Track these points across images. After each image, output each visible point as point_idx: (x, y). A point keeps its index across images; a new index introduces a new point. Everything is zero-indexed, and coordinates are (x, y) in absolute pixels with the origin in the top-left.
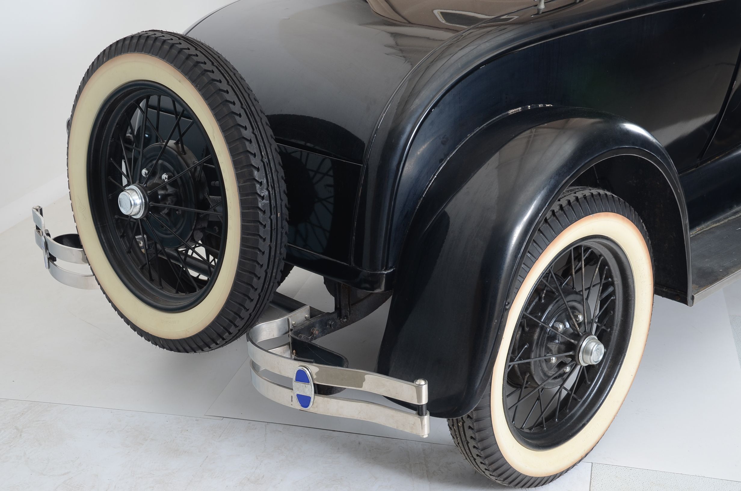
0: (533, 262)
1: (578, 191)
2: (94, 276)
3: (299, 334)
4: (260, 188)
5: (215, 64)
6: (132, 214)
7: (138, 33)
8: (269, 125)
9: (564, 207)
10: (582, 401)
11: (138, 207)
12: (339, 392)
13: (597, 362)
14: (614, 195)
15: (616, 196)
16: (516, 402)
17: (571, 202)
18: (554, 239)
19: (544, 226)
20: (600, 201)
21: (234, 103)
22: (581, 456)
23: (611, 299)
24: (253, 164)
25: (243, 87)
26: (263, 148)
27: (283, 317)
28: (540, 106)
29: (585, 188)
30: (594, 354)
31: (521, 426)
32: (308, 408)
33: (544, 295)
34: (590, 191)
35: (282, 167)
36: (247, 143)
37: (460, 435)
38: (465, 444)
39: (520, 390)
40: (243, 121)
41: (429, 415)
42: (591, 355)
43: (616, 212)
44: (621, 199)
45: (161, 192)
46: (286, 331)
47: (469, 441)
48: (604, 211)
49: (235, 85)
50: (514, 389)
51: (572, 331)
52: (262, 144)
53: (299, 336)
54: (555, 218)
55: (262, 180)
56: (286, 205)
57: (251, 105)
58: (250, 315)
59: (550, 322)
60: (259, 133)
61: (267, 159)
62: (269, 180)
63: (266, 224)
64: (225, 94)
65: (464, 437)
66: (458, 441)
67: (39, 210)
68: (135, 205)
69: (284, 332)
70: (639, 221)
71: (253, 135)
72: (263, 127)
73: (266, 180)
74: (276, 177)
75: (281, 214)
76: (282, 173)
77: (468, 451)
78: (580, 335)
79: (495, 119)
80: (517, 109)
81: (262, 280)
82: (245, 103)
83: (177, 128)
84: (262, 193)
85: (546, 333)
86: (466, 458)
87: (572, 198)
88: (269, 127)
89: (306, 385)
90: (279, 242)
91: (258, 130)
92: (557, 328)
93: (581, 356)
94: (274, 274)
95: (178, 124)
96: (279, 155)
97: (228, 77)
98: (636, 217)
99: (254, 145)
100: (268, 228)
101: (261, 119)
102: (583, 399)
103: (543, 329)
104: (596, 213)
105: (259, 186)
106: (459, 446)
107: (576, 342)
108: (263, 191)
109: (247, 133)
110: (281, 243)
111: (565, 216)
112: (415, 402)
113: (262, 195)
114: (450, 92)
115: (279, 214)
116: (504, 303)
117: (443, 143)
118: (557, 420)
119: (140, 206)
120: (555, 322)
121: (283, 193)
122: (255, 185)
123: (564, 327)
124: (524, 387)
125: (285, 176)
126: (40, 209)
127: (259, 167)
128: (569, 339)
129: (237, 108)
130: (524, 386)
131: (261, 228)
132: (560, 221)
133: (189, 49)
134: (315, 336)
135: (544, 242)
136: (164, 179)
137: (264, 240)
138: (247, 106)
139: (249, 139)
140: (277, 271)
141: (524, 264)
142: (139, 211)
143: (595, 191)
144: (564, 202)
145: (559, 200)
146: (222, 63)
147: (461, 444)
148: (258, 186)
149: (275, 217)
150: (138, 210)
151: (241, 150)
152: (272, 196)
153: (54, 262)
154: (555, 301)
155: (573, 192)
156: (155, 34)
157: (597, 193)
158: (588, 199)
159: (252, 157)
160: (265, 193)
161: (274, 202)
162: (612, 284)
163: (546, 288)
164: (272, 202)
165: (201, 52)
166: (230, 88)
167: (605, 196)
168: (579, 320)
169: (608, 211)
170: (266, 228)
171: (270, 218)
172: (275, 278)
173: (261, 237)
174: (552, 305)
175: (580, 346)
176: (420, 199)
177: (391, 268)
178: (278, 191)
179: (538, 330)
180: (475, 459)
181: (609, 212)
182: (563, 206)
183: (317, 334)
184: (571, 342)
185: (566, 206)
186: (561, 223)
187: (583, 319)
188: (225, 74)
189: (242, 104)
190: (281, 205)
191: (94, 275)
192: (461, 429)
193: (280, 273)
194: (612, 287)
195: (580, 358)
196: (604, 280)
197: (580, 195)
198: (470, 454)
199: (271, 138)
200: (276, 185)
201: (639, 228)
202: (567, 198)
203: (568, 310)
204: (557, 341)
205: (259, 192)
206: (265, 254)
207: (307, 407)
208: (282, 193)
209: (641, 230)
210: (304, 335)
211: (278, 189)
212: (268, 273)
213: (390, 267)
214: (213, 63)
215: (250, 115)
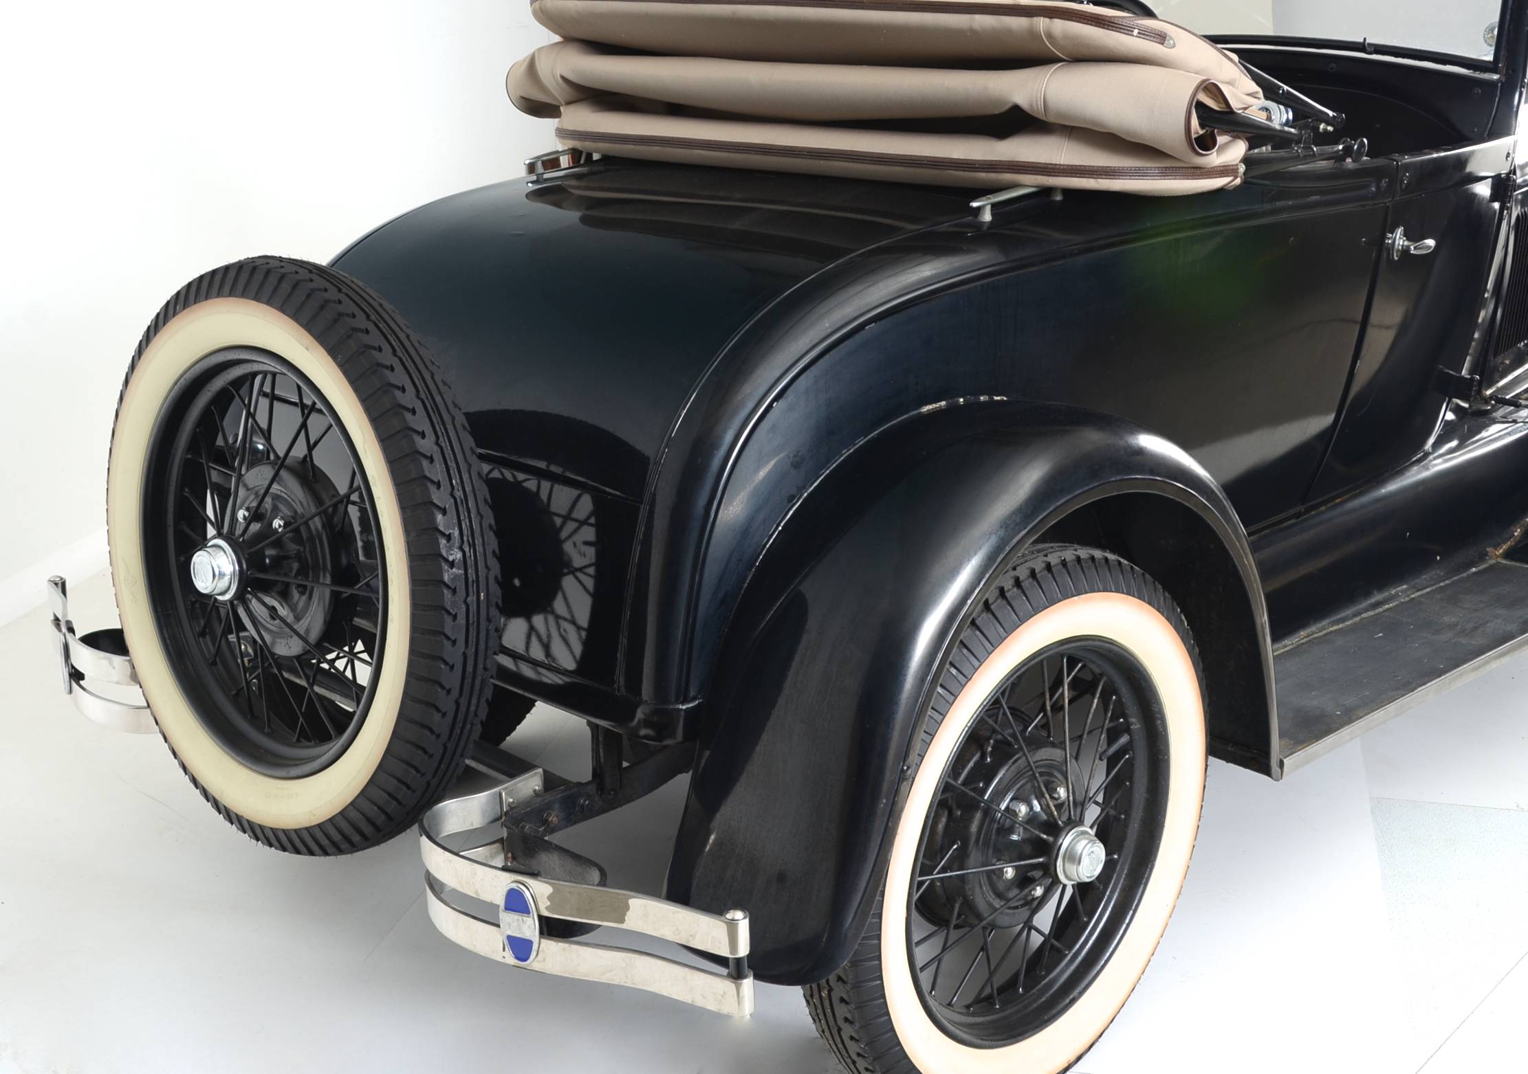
0: (961, 684)
1: (1051, 552)
2: (149, 710)
3: (520, 823)
4: (447, 547)
5: (373, 317)
6: (215, 592)
7: (239, 262)
8: (469, 429)
9: (1023, 581)
10: (1071, 954)
11: (227, 579)
12: (587, 932)
13: (1091, 877)
14: (1122, 560)
15: (1126, 562)
16: (937, 953)
17: (1037, 571)
18: (1003, 641)
19: (983, 618)
20: (1094, 571)
21: (403, 390)
22: (1067, 1061)
23: (1124, 759)
24: (435, 501)
25: (421, 358)
26: (454, 472)
27: (490, 790)
28: (982, 398)
29: (1066, 546)
30: (1085, 861)
31: (950, 1000)
32: (528, 962)
33: (990, 749)
34: (1075, 553)
35: (490, 507)
36: (425, 463)
37: (825, 1015)
38: (835, 1032)
39: (945, 931)
40: (419, 421)
41: (752, 978)
42: (1079, 863)
43: (1125, 591)
44: (1136, 568)
45: (270, 552)
46: (496, 817)
47: (841, 1026)
48: (1101, 589)
49: (407, 356)
50: (933, 928)
51: (1044, 817)
52: (452, 465)
53: (521, 825)
54: (1004, 602)
55: (451, 531)
56: (496, 578)
57: (435, 392)
58: (428, 783)
59: (1003, 799)
60: (448, 444)
61: (461, 492)
62: (465, 532)
63: (456, 614)
64: (387, 372)
65: (832, 1019)
66: (821, 1026)
67: (60, 585)
68: (222, 575)
69: (492, 817)
70: (1174, 609)
71: (436, 448)
72: (457, 432)
73: (458, 532)
74: (478, 526)
75: (487, 595)
76: (490, 518)
77: (840, 1046)
78: (1059, 824)
79: (894, 422)
80: (937, 405)
81: (449, 718)
82: (425, 389)
83: (303, 432)
84: (451, 555)
85: (995, 822)
86: (840, 1061)
87: (1038, 565)
88: (468, 434)
89: (524, 918)
90: (482, 646)
91: (445, 438)
92: (1016, 811)
93: (1060, 866)
94: (473, 708)
95: (304, 426)
96: (484, 485)
97: (395, 340)
98: (1167, 603)
99: (438, 467)
100: (461, 620)
101: (453, 418)
102: (1074, 951)
103: (988, 812)
104: (1086, 593)
105: (445, 542)
106: (825, 1035)
107: (1051, 839)
108: (452, 552)
109: (426, 445)
110: (486, 649)
111: (1024, 598)
112: (724, 951)
113: (451, 558)
114: (808, 371)
115: (482, 594)
116: (901, 767)
117: (796, 465)
118: (1021, 990)
119: (231, 578)
120: (1012, 800)
121: (491, 555)
122: (437, 539)
123: (1028, 810)
124: (952, 926)
125: (496, 524)
126: (62, 583)
127: (445, 507)
128: (1037, 832)
129: (408, 399)
130: (954, 922)
131: (448, 619)
132: (1015, 608)
133: (326, 290)
134: (552, 825)
135: (982, 647)
136: (277, 527)
137: (454, 642)
138: (427, 393)
139: (429, 455)
140: (478, 702)
141: (942, 686)
142: (229, 587)
143: (1084, 553)
144: (1023, 573)
145: (1014, 569)
146: (385, 316)
147: (827, 1033)
148: (443, 542)
149: (475, 600)
150: (227, 584)
151: (413, 476)
152: (470, 562)
153: (81, 682)
154: (1012, 761)
155: (1043, 553)
156: (268, 263)
157: (1088, 556)
158: (1069, 567)
159: (433, 489)
160: (456, 555)
161: (474, 572)
162: (1127, 729)
163: (994, 736)
164: (470, 571)
165: (347, 295)
166: (398, 361)
167: (1104, 561)
168: (1060, 797)
169: (1109, 590)
170: (457, 622)
171: (465, 602)
172: (476, 715)
173: (448, 638)
174: (1006, 768)
175: (1058, 847)
176: (750, 570)
177: (694, 699)
178: (482, 551)
179: (978, 815)
180: (854, 1063)
181: (1111, 591)
182: (1021, 580)
183: (557, 823)
184: (1042, 839)
185: (1026, 579)
186: (1017, 611)
187: (1066, 796)
188: (389, 336)
189: (418, 391)
190: (487, 578)
191: (149, 706)
192: (827, 1003)
193: (485, 705)
194: (1126, 735)
195: (1058, 870)
196: (1110, 721)
197: (1054, 559)
198: (844, 1053)
199: (470, 453)
200: (478, 541)
201: (1173, 624)
202: (1031, 564)
203: (1035, 777)
204: (1015, 836)
205: (444, 553)
206: (455, 670)
207: (525, 960)
208: (489, 556)
209: (1177, 627)
210: (531, 825)
211: (481, 548)
212: (462, 706)
213: (693, 696)
214: (368, 317)
215: (433, 411)
